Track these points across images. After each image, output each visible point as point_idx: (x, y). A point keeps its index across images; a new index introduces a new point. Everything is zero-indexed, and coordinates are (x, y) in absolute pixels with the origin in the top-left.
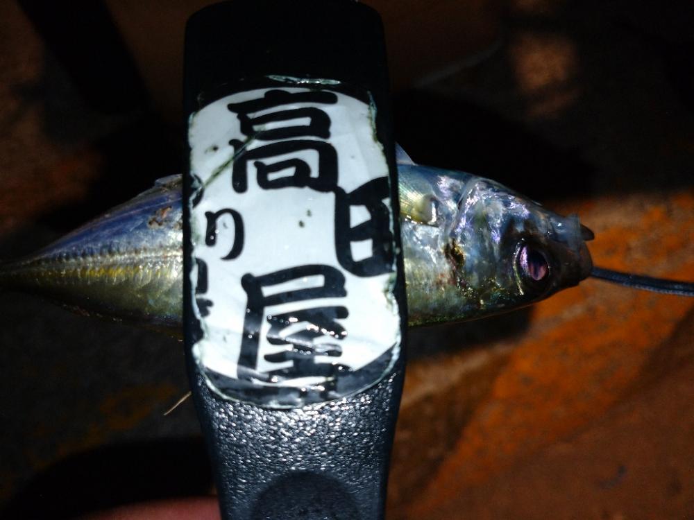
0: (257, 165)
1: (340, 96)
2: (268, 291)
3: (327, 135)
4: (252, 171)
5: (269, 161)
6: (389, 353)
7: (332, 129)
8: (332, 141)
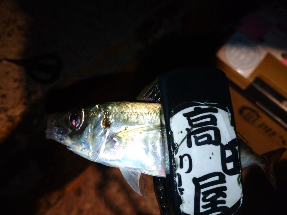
0: (194, 137)
1: (219, 109)
2: (201, 183)
3: (216, 124)
4: (193, 139)
5: (198, 135)
6: (239, 201)
7: (218, 122)
8: (218, 126)
